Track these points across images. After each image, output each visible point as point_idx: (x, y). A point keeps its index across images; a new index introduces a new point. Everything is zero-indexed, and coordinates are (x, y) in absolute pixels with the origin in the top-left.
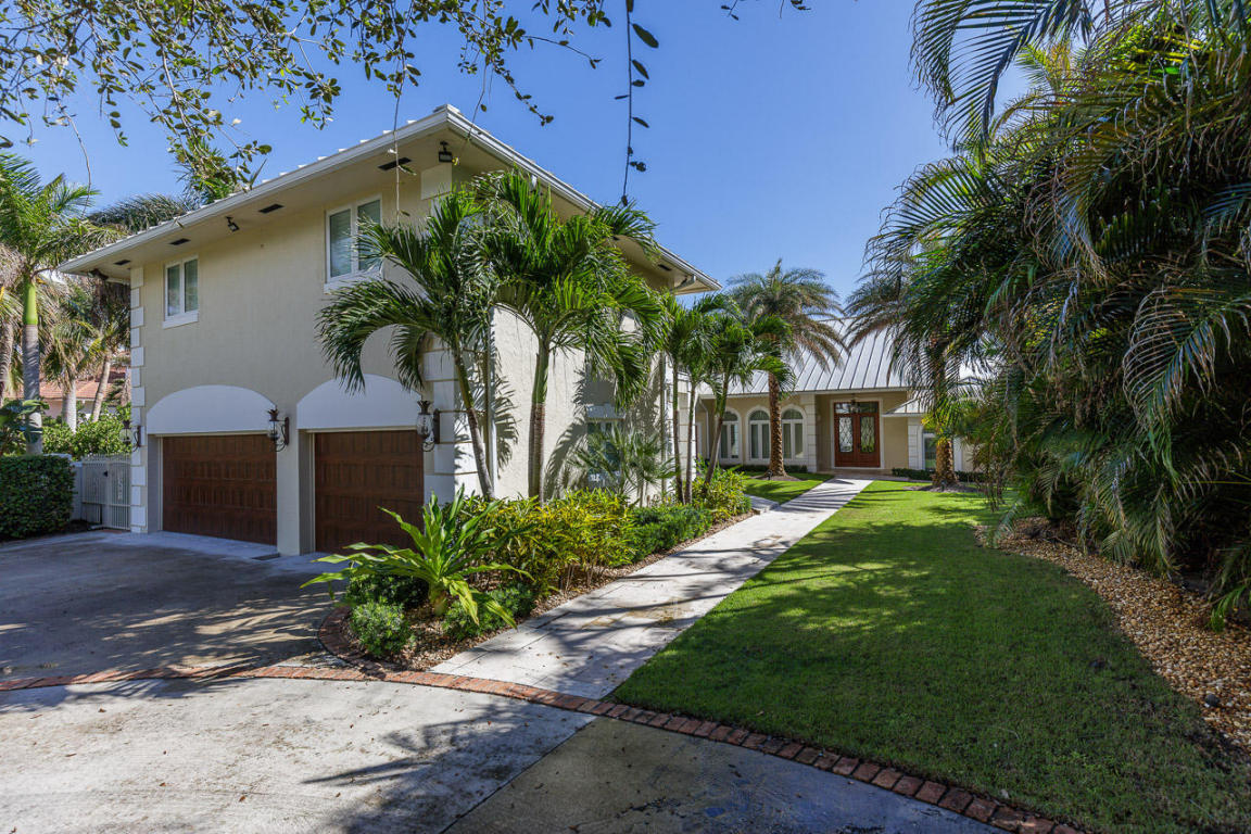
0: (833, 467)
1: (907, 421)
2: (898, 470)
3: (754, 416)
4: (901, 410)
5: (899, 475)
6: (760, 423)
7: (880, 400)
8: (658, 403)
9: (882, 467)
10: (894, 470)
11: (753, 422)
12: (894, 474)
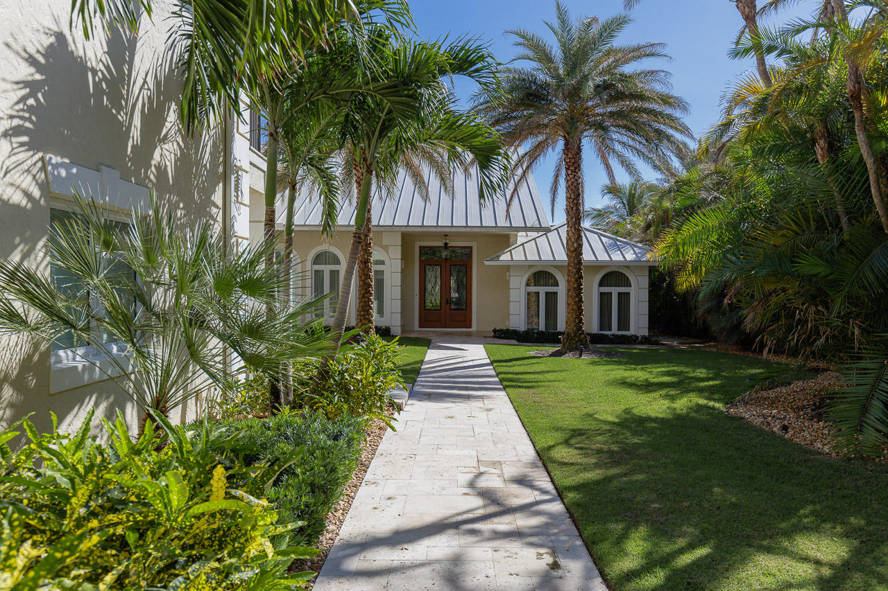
0: (416, 327)
1: (508, 270)
2: (501, 331)
3: (318, 259)
4: (505, 257)
5: (500, 338)
6: (326, 269)
7: (474, 245)
8: (218, 198)
9: (474, 329)
10: (495, 331)
11: (317, 267)
12: (495, 337)
